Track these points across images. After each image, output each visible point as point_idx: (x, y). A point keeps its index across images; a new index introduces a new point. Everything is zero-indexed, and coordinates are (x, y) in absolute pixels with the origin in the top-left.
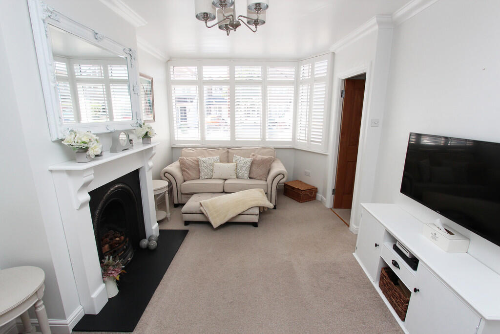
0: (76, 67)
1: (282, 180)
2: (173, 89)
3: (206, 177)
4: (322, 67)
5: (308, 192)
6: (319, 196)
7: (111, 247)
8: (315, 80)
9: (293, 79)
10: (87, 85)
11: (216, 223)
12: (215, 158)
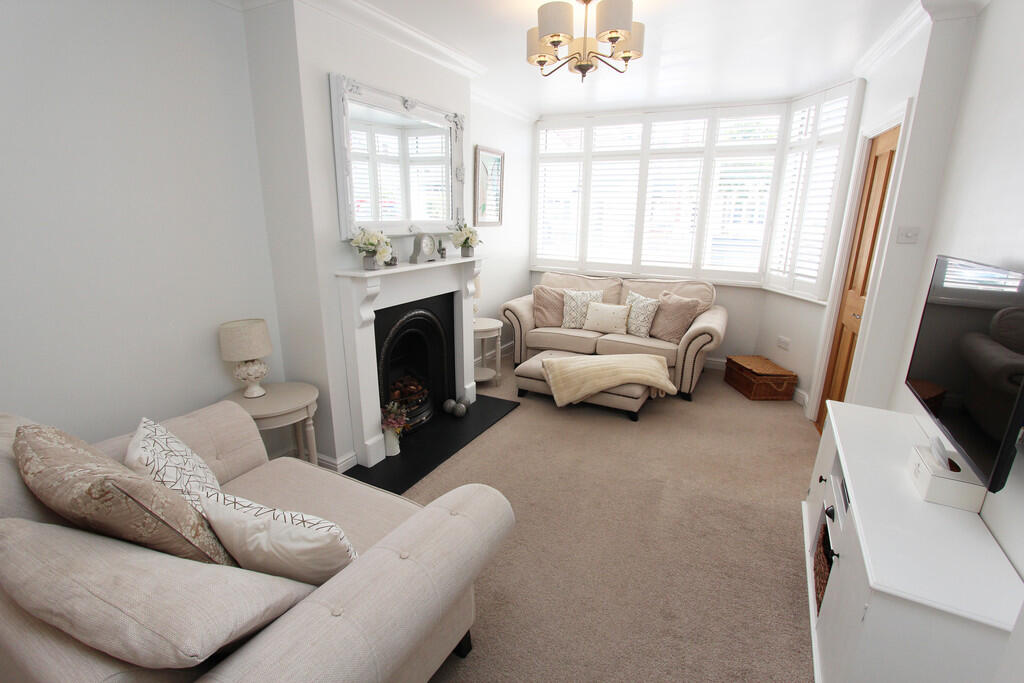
0: (411, 141)
1: (707, 346)
2: (541, 169)
3: (573, 325)
4: (835, 114)
5: (772, 380)
6: (800, 392)
7: (402, 394)
8: (820, 143)
9: (775, 142)
10: (422, 168)
11: (562, 397)
12: (594, 293)
